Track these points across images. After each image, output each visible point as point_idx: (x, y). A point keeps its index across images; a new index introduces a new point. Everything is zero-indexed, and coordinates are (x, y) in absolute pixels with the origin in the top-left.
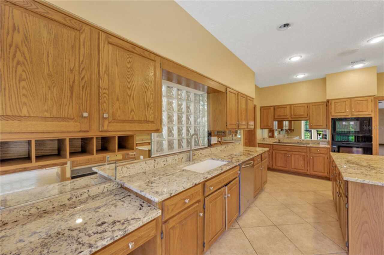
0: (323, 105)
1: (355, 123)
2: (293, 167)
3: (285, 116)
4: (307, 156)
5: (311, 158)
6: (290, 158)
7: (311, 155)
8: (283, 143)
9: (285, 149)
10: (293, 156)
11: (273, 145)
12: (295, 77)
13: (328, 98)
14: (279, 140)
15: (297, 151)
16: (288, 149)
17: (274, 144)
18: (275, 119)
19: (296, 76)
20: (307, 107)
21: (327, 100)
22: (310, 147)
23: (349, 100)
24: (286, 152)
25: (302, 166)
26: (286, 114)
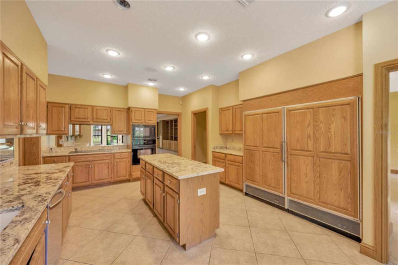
0: (124, 111)
1: (143, 129)
2: (96, 178)
3: (85, 118)
4: (111, 163)
5: (115, 164)
6: (93, 169)
7: (115, 161)
8: (81, 152)
9: (86, 160)
10: (96, 166)
11: (69, 156)
12: (101, 75)
13: (130, 106)
14: (76, 149)
15: (101, 159)
16: (90, 159)
17: (71, 154)
18: (71, 121)
19: (103, 75)
20: (111, 111)
21: (128, 107)
22: (114, 154)
23: (144, 110)
24: (88, 163)
25: (106, 174)
26: (86, 117)
